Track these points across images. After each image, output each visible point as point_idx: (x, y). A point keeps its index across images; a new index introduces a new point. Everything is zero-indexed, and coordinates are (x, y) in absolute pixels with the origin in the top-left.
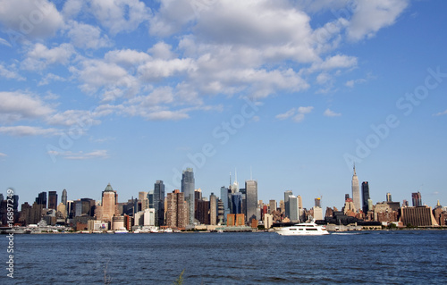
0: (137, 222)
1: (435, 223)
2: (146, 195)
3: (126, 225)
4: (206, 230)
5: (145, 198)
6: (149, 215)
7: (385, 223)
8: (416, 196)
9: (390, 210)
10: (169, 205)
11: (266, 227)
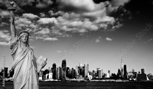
0: (46, 77)
1: (148, 79)
2: (51, 68)
3: (43, 78)
4: (69, 80)
5: (51, 69)
6: (51, 75)
7: (130, 79)
8: (142, 70)
9: (133, 75)
10: (57, 72)
11: (90, 80)
